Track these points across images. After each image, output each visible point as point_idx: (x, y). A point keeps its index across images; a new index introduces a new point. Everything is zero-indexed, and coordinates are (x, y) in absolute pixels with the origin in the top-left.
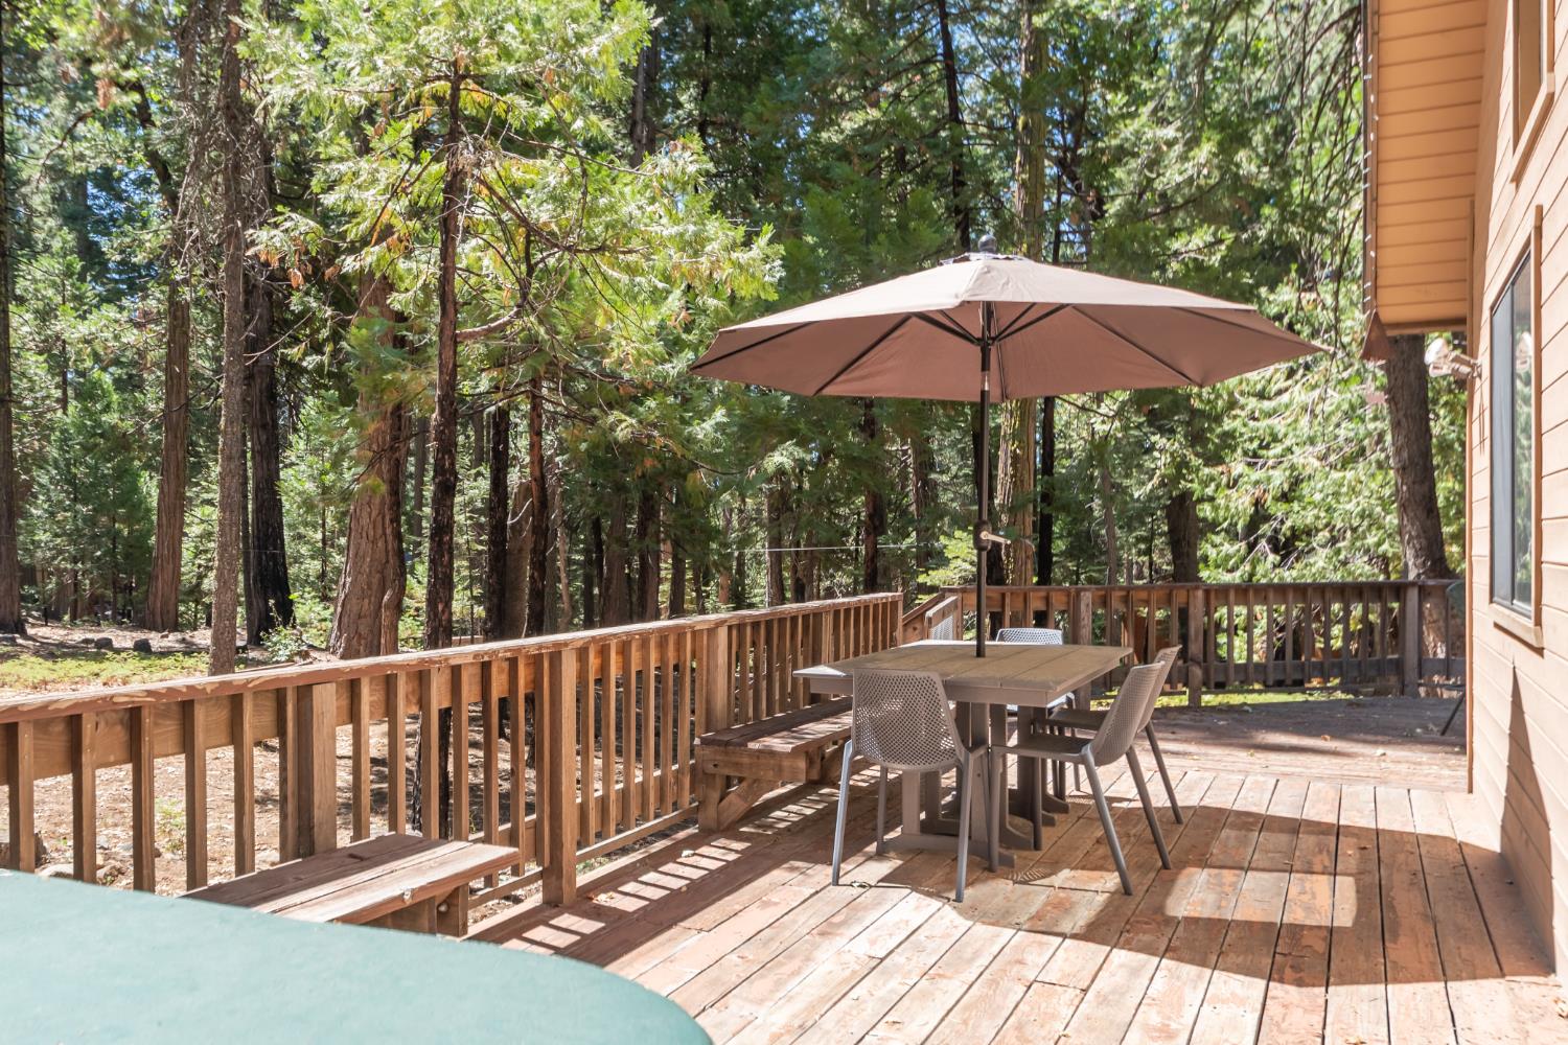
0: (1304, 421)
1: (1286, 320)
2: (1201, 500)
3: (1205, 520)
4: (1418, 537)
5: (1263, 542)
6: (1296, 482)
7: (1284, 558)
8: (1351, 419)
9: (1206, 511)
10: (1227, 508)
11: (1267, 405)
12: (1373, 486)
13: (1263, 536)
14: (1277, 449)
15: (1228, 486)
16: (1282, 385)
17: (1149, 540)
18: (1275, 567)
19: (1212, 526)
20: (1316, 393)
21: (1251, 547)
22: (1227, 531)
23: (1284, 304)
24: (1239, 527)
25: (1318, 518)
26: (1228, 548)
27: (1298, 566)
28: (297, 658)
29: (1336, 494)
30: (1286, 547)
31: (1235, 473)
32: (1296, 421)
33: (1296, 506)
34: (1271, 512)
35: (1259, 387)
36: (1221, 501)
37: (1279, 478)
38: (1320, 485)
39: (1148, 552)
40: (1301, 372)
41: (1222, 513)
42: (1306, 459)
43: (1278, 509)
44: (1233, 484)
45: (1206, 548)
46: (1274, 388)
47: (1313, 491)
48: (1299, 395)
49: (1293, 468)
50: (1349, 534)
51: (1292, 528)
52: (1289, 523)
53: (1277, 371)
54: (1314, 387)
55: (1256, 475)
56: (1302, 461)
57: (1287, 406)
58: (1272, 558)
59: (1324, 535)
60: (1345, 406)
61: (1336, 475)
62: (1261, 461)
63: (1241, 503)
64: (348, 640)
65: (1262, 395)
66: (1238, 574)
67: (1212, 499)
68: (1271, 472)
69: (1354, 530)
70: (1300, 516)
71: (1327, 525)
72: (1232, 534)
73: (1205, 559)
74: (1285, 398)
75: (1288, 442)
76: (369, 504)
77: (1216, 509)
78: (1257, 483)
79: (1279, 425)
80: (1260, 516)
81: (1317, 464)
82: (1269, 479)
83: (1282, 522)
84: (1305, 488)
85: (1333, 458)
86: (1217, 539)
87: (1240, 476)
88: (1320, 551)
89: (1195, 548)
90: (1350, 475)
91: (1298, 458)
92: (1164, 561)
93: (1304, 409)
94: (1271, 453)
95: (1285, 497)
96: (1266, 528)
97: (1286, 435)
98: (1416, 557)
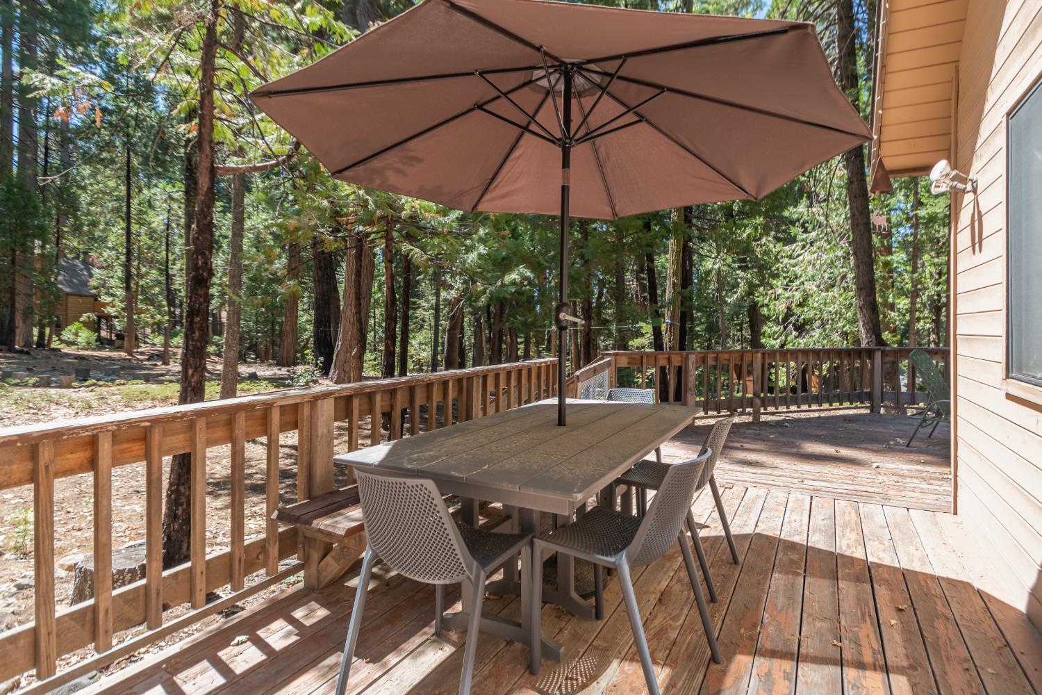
0: (810, 268)
1: (802, 221)
2: (763, 306)
3: (764, 316)
4: (868, 323)
5: (791, 325)
6: (805, 299)
7: (800, 333)
8: (831, 267)
9: (765, 311)
10: (775, 310)
11: (793, 261)
12: (841, 299)
13: (790, 323)
14: (798, 282)
15: (775, 300)
16: (799, 252)
17: (741, 324)
18: (796, 337)
19: (768, 318)
20: (815, 255)
21: (785, 328)
22: (774, 320)
23: (800, 213)
24: (780, 319)
25: (816, 314)
26: (775, 329)
27: (807, 337)
28: (311, 384)
29: (825, 304)
30: (801, 328)
31: (778, 293)
32: (806, 268)
33: (806, 309)
34: (795, 311)
35: (789, 253)
36: (772, 307)
37: (798, 295)
38: (816, 299)
39: (741, 330)
40: (808, 246)
41: (772, 312)
42: (811, 287)
43: (798, 311)
44: (777, 298)
45: (765, 328)
46: (796, 254)
47: (814, 302)
48: (807, 256)
49: (804, 291)
50: (830, 322)
51: (804, 319)
52: (802, 317)
53: (797, 246)
54: (814, 253)
55: (788, 294)
56: (809, 287)
57: (802, 262)
58: (794, 333)
59: (818, 323)
60: (829, 261)
61: (824, 294)
62: (790, 288)
63: (781, 307)
64: (339, 374)
65: (790, 257)
66: (779, 340)
67: (767, 305)
68: (794, 293)
69: (833, 320)
70: (808, 314)
71: (820, 318)
72: (777, 322)
73: (764, 334)
74: (801, 258)
75: (802, 279)
76: (351, 305)
77: (769, 310)
78: (788, 298)
79: (798, 270)
80: (789, 313)
81: (815, 289)
82: (793, 296)
83: (799, 316)
84: (810, 301)
85: (822, 287)
86: (770, 324)
87: (780, 295)
88: (817, 330)
89: (760, 328)
90: (830, 294)
91: (807, 286)
92: (747, 334)
93: (810, 262)
94: (794, 284)
95: (800, 305)
96: (792, 319)
97: (801, 276)
98: (867, 333)
